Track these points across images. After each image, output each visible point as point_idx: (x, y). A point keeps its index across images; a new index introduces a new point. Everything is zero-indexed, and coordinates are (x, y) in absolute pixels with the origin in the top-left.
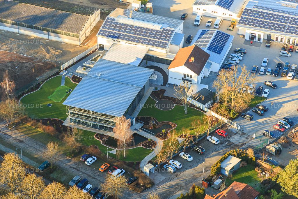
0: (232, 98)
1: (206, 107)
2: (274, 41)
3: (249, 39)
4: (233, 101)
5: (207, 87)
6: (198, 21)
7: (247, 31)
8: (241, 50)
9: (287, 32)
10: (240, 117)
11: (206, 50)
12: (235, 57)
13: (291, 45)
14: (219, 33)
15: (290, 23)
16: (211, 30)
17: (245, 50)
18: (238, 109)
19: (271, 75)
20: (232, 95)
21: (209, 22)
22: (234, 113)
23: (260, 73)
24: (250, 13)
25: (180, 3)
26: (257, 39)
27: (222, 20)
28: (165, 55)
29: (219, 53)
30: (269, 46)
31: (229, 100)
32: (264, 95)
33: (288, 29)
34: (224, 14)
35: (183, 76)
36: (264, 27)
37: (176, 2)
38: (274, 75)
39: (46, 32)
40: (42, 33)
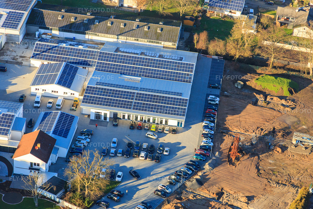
0: (86, 186)
1: (57, 197)
2: (120, 119)
3: (94, 119)
4: (86, 189)
5: (56, 175)
6: (38, 102)
7: (92, 110)
8: (88, 131)
9: (134, 109)
10: (95, 206)
11: (51, 134)
12: (82, 139)
13: (139, 123)
14: (62, 114)
15: (136, 99)
16: (54, 112)
17: (92, 131)
18: (93, 197)
19: (122, 156)
20: (85, 183)
21: (50, 103)
22: (89, 202)
23: (111, 155)
24: (93, 91)
25: (16, 84)
26: (103, 118)
27: (64, 100)
28: (7, 142)
29: (65, 136)
30: (117, 125)
31: (82, 188)
32: (118, 179)
33: (134, 106)
34: (65, 93)
35: (29, 165)
36: (109, 105)
37: (12, 83)
38: (125, 156)
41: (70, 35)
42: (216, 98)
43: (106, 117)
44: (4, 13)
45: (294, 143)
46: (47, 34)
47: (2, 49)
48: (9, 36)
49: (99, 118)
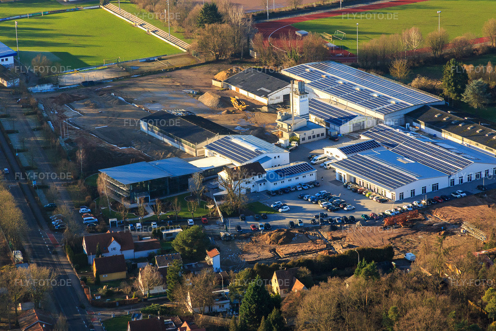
3: (338, 179)
6: (314, 160)
9: (365, 175)
30: (346, 186)
33: (369, 174)
39: (176, 141)
40: (174, 142)
41: (433, 132)
42: (462, 193)
43: (345, 179)
44: (393, 102)
45: (462, 231)
46: (414, 127)
47: (364, 130)
48: (378, 121)
49: (341, 179)
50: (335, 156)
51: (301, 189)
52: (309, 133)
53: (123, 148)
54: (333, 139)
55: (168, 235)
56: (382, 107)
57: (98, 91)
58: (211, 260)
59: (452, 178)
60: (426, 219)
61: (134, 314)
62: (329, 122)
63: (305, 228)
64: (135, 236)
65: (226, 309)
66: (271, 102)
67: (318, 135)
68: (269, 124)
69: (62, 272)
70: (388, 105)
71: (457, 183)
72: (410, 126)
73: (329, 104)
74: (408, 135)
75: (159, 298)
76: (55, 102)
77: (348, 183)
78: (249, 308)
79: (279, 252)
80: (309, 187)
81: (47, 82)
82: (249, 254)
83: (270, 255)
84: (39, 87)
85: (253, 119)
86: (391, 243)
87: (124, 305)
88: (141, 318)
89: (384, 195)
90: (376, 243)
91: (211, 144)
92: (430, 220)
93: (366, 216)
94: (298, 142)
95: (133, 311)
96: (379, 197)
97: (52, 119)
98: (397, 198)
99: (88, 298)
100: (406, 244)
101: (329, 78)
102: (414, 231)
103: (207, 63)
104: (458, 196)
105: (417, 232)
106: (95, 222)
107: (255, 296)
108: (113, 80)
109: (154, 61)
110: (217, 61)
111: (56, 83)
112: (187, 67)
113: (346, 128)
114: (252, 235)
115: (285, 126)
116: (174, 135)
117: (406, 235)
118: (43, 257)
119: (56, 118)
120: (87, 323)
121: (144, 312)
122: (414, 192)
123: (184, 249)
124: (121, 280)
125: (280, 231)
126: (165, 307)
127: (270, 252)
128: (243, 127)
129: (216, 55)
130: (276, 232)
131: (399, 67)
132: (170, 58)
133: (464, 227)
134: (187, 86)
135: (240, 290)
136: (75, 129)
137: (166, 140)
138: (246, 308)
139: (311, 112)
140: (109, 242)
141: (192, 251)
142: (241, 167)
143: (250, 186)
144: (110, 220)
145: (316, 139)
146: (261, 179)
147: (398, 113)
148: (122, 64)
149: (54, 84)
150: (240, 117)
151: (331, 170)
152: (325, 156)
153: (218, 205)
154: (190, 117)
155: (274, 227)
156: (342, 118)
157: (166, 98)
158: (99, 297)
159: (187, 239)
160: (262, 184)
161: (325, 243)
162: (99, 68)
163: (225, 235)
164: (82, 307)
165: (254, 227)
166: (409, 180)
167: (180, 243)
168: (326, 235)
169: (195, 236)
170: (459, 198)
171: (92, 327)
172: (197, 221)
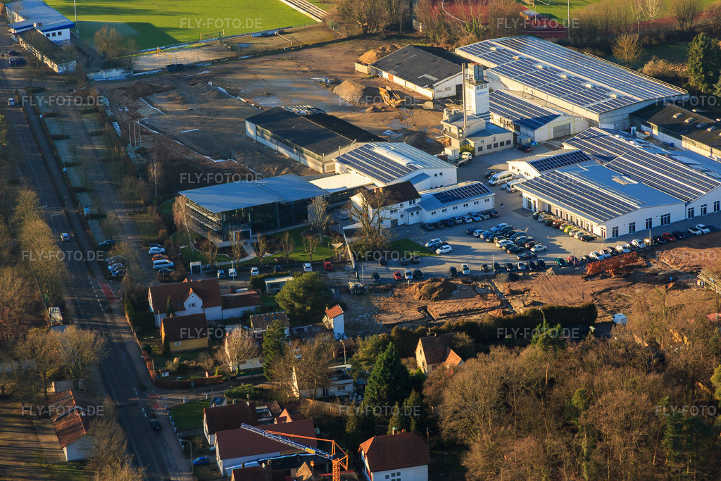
3: (526, 207)
9: (566, 202)
11: (430, 194)
17: (495, 212)
26: (533, 208)
33: (570, 199)
39: (295, 150)
40: (293, 152)
41: (669, 139)
42: (704, 228)
43: (535, 207)
44: (614, 96)
45: (699, 284)
46: (643, 132)
47: (570, 136)
48: (591, 123)
49: (530, 207)
50: (523, 174)
51: (471, 220)
52: (488, 140)
53: (219, 161)
54: (522, 149)
55: (273, 285)
56: (597, 102)
57: (189, 79)
58: (331, 321)
59: (689, 206)
60: (649, 266)
61: (215, 399)
62: (520, 123)
63: (472, 277)
64: (226, 288)
65: (349, 392)
66: (439, 95)
67: (502, 144)
68: (433, 127)
69: (117, 338)
70: (606, 100)
71: (697, 213)
72: (637, 130)
73: (520, 98)
74: (632, 143)
75: (254, 376)
76: (126, 95)
77: (540, 212)
78: (378, 390)
79: (432, 311)
80: (483, 219)
81: (115, 65)
82: (389, 313)
83: (418, 315)
84: (104, 74)
85: (409, 120)
86: (595, 299)
87: (202, 385)
88: (225, 403)
89: (590, 230)
90: (572, 300)
91: (344, 155)
92: (655, 267)
93: (561, 260)
94: (473, 152)
95: (214, 394)
96: (582, 234)
97: (119, 119)
98: (609, 235)
99: (151, 374)
100: (617, 301)
101: (523, 60)
102: (629, 283)
103: (350, 38)
104: (698, 232)
105: (634, 283)
106: (170, 267)
107: (387, 372)
108: (213, 62)
109: (273, 35)
110: (365, 36)
111: (128, 67)
112: (320, 45)
113: (543, 133)
114: (394, 286)
115: (454, 130)
116: (293, 142)
117: (618, 288)
118: (93, 317)
119: (125, 118)
120: (148, 411)
121: (230, 395)
122: (634, 227)
123: (293, 306)
124: (202, 350)
125: (435, 280)
126: (261, 389)
127: (419, 311)
128: (395, 131)
129: (364, 27)
130: (429, 282)
131: (626, 44)
132: (297, 31)
133: (702, 278)
134: (318, 72)
135: (367, 364)
136: (152, 133)
137: (282, 150)
138: (373, 389)
139: (494, 109)
140: (186, 295)
141: (304, 308)
142: (385, 189)
143: (395, 216)
144: (191, 264)
145: (499, 148)
146: (413, 206)
147: (620, 112)
148: (226, 40)
149: (125, 69)
150: (392, 117)
151: (518, 194)
152: (510, 173)
153: (348, 243)
154: (318, 116)
155: (428, 275)
156: (537, 119)
157: (288, 89)
158: (167, 374)
159: (298, 292)
160: (415, 213)
161: (499, 299)
162: (194, 46)
163: (356, 287)
164: (142, 388)
165: (398, 274)
166: (626, 209)
167: (287, 296)
168: (502, 288)
169: (309, 288)
170: (700, 235)
171: (155, 416)
172: (315, 265)
